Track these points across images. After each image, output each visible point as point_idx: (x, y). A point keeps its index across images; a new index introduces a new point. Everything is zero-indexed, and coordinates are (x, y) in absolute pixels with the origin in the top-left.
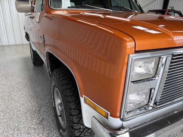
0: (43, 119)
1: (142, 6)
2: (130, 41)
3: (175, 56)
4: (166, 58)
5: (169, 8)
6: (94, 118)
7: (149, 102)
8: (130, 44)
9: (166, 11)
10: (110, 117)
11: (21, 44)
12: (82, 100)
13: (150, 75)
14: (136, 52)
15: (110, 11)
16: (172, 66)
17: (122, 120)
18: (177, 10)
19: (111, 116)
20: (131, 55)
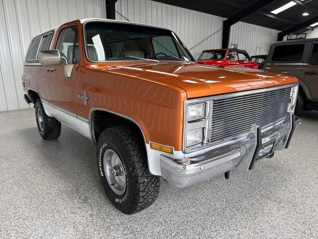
0: (86, 197)
1: (188, 49)
2: (183, 92)
3: (216, 101)
4: (210, 104)
5: (230, 47)
6: (162, 156)
7: (203, 141)
8: (183, 95)
9: (226, 52)
10: (174, 152)
11: (6, 110)
12: (148, 146)
13: (200, 117)
14: (188, 99)
15: (157, 62)
16: (215, 108)
17: (184, 153)
18: (241, 49)
19: (175, 150)
20: (185, 101)
